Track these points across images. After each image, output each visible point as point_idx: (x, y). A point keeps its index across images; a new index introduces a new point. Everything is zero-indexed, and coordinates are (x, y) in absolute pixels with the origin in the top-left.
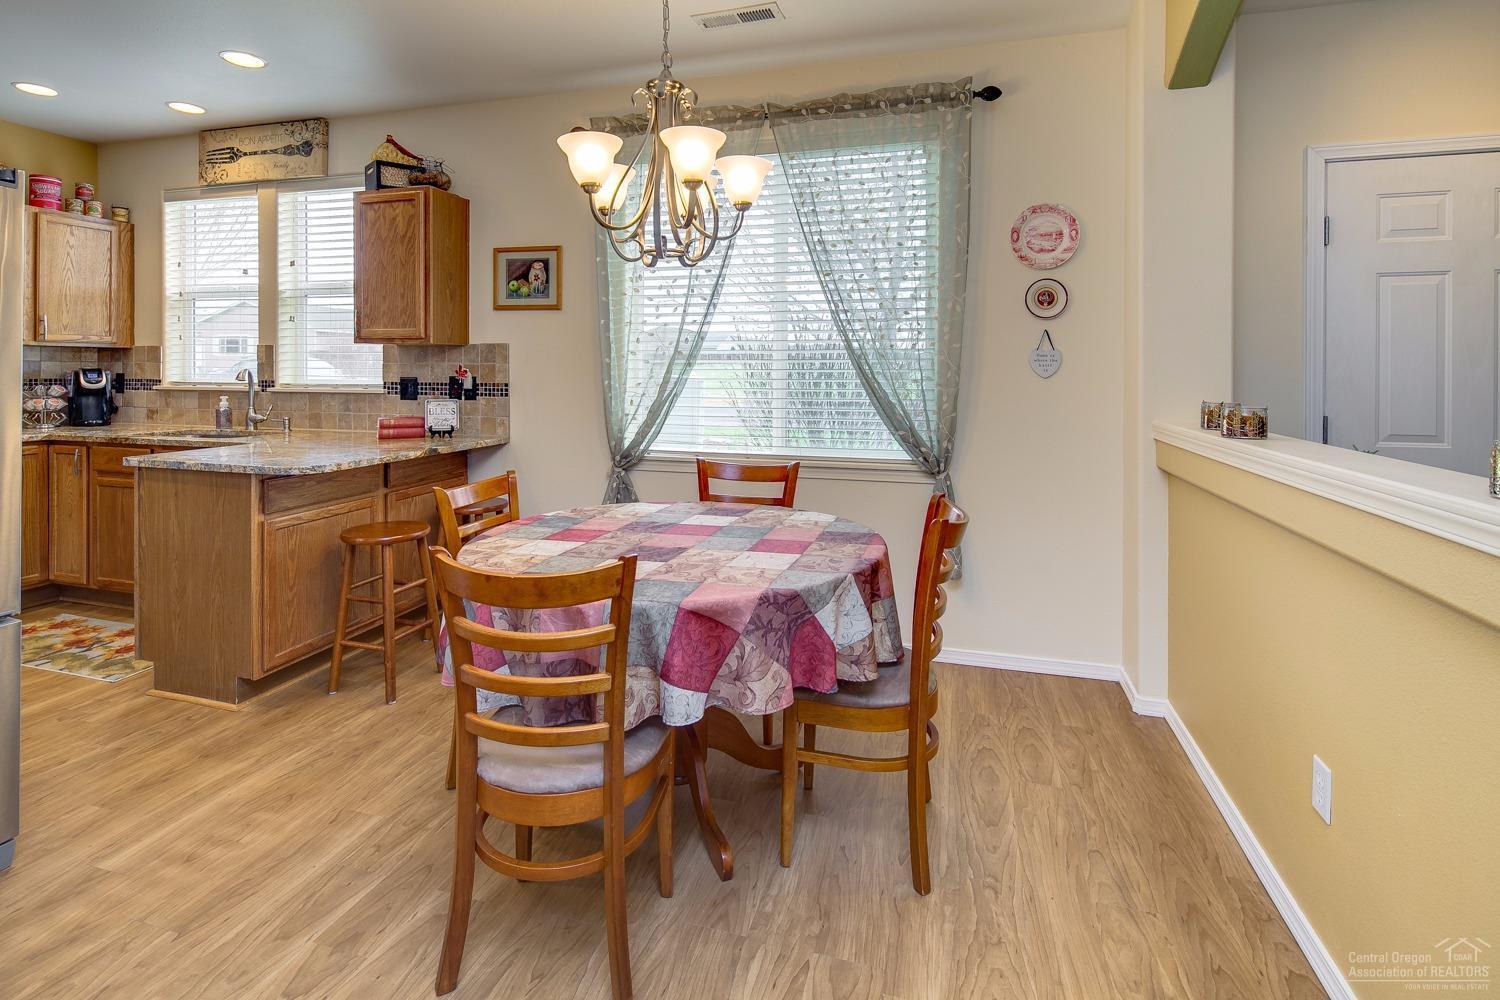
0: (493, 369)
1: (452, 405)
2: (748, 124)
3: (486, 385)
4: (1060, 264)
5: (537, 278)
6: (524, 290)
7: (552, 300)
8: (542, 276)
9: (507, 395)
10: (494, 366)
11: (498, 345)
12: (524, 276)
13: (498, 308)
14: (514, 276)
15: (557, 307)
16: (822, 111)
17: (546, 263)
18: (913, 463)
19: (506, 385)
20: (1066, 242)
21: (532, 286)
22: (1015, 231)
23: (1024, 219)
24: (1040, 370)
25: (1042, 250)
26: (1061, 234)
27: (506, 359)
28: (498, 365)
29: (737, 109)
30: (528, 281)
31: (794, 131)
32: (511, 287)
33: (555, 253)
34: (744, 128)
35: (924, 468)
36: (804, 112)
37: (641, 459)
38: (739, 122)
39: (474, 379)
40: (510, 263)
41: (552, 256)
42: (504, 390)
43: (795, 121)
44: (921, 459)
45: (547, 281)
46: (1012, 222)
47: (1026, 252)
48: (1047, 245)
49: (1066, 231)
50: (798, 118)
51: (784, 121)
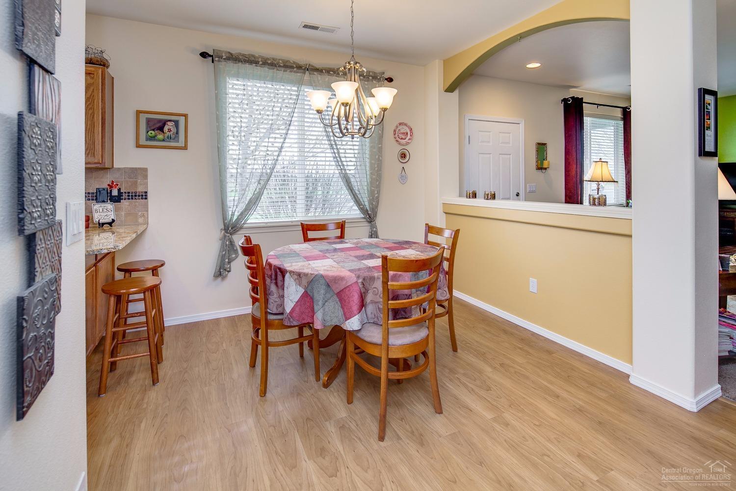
0: (135, 183)
1: (109, 206)
2: (300, 71)
3: (129, 193)
4: (407, 144)
5: (170, 130)
6: (160, 137)
7: (181, 143)
8: (174, 130)
9: (146, 199)
10: (136, 182)
11: (139, 168)
12: (161, 129)
13: (138, 146)
14: (153, 128)
15: (185, 148)
16: (332, 73)
17: (177, 123)
18: (364, 218)
19: (146, 192)
20: (409, 137)
21: (166, 135)
22: (395, 131)
23: (397, 127)
24: (402, 181)
25: (402, 139)
26: (407, 133)
27: (146, 177)
28: (139, 181)
29: (294, 63)
30: (163, 132)
31: (319, 78)
32: (150, 135)
33: (184, 117)
34: (297, 72)
35: (368, 220)
36: (324, 71)
37: (241, 228)
38: (295, 69)
39: (119, 190)
40: (149, 121)
41: (182, 120)
42: (144, 196)
43: (320, 74)
44: (368, 216)
45: (177, 133)
46: (394, 128)
47: (398, 139)
48: (403, 137)
49: (409, 133)
50: (321, 73)
51: (315, 73)
